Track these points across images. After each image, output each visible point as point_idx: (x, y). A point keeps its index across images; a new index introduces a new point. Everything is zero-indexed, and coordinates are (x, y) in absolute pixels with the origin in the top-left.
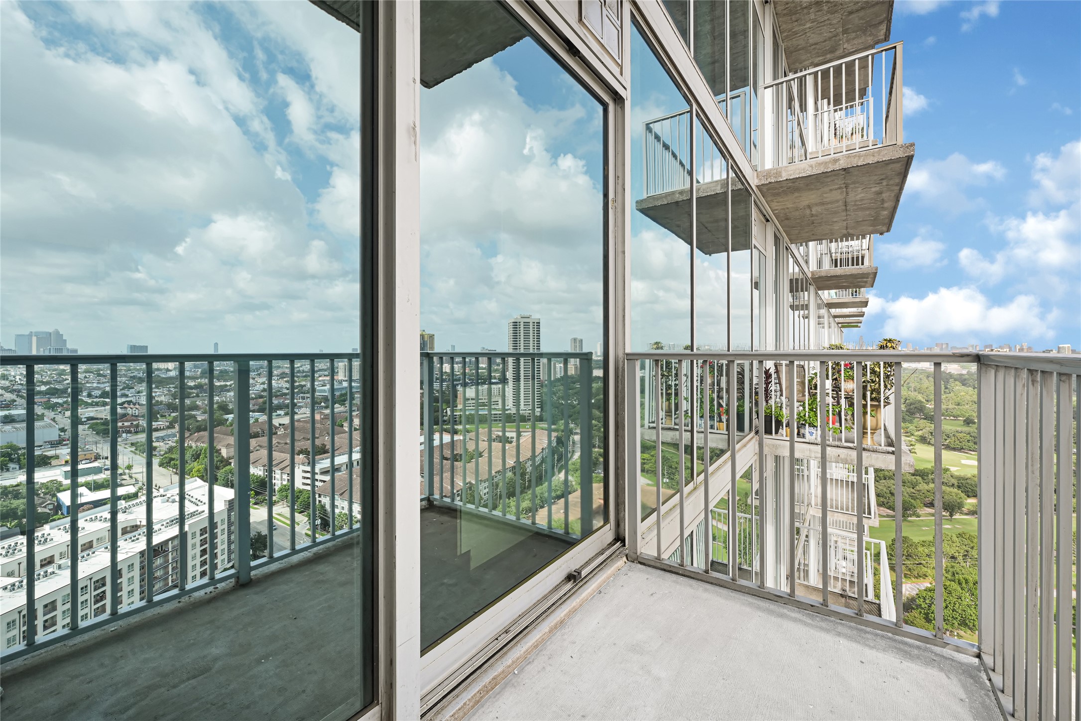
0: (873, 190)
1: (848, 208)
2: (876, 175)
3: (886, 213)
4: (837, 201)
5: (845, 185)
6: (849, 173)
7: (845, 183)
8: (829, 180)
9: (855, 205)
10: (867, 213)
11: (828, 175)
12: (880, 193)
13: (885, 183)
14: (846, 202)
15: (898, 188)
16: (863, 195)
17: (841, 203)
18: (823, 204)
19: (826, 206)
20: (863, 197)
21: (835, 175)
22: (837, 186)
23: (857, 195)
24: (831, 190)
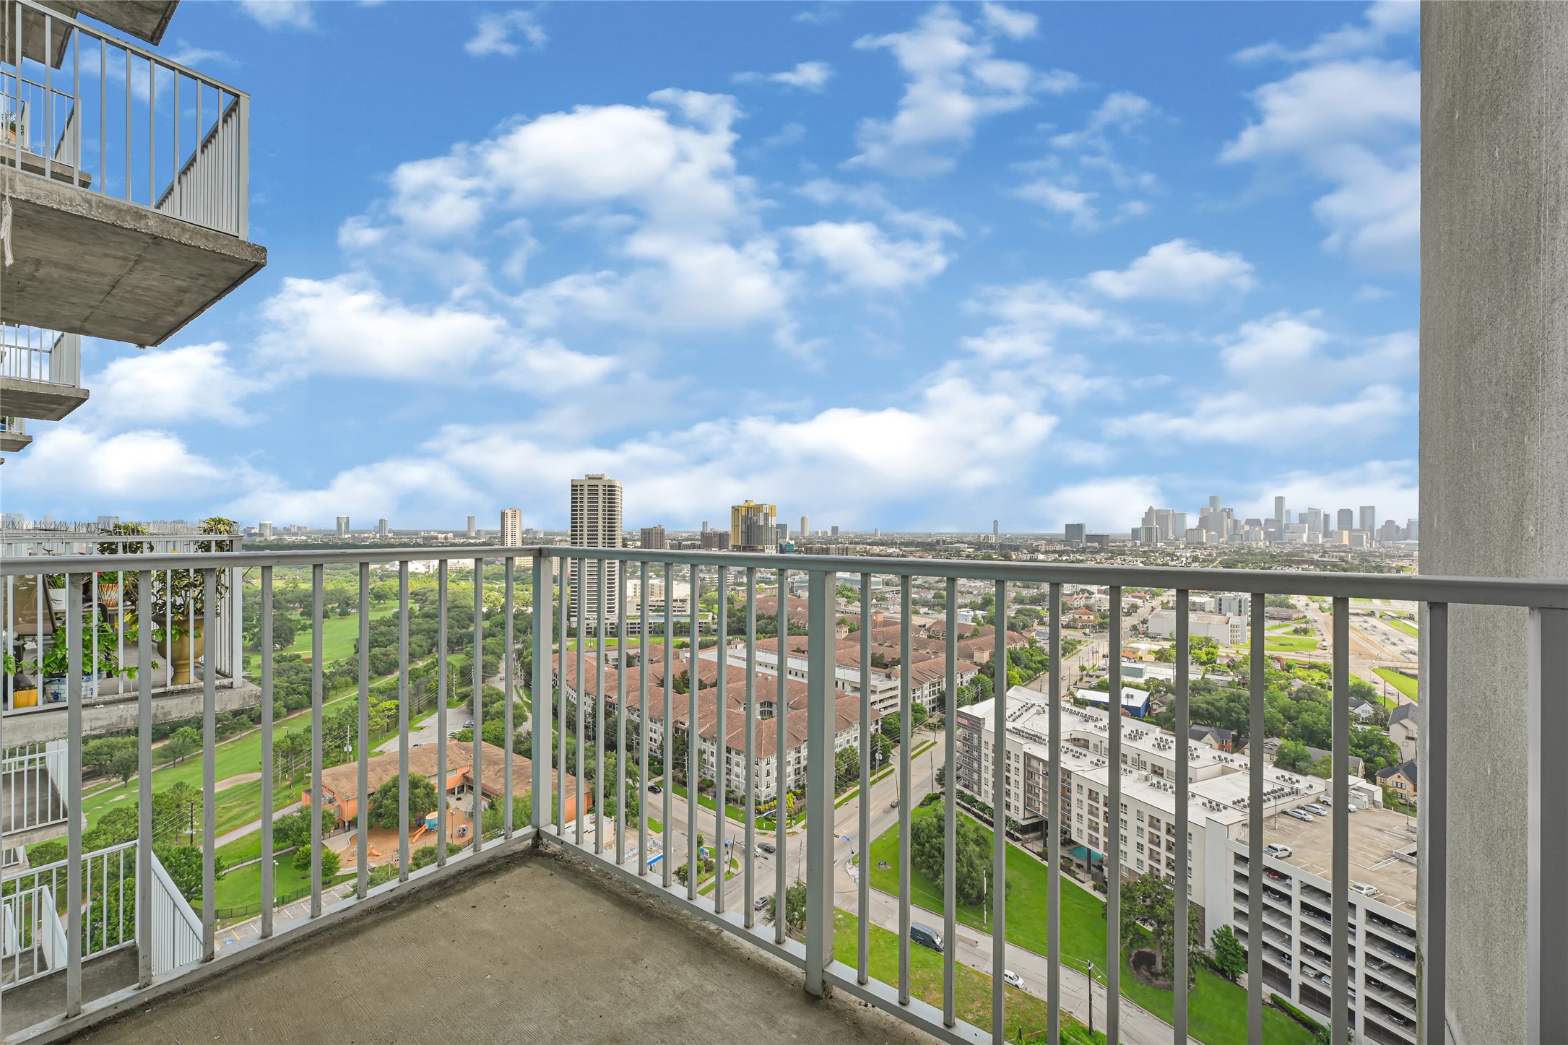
0: (178, 283)
1: (114, 291)
2: (197, 266)
3: (171, 319)
4: (103, 275)
5: (136, 258)
6: (158, 244)
7: (140, 256)
8: (116, 239)
9: (130, 292)
10: (142, 309)
11: (119, 231)
12: (185, 291)
13: (201, 281)
14: (119, 281)
15: (215, 294)
16: (156, 283)
17: (107, 280)
18: (70, 268)
19: (74, 275)
20: (155, 286)
21: (132, 238)
22: (121, 254)
23: (145, 280)
24: (106, 255)
